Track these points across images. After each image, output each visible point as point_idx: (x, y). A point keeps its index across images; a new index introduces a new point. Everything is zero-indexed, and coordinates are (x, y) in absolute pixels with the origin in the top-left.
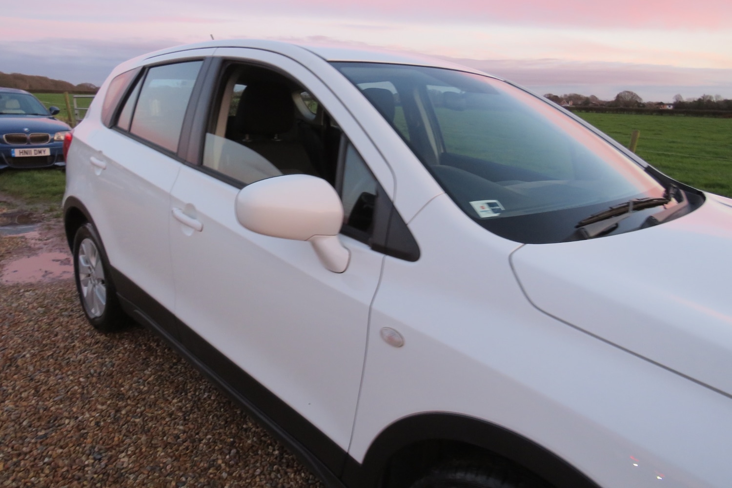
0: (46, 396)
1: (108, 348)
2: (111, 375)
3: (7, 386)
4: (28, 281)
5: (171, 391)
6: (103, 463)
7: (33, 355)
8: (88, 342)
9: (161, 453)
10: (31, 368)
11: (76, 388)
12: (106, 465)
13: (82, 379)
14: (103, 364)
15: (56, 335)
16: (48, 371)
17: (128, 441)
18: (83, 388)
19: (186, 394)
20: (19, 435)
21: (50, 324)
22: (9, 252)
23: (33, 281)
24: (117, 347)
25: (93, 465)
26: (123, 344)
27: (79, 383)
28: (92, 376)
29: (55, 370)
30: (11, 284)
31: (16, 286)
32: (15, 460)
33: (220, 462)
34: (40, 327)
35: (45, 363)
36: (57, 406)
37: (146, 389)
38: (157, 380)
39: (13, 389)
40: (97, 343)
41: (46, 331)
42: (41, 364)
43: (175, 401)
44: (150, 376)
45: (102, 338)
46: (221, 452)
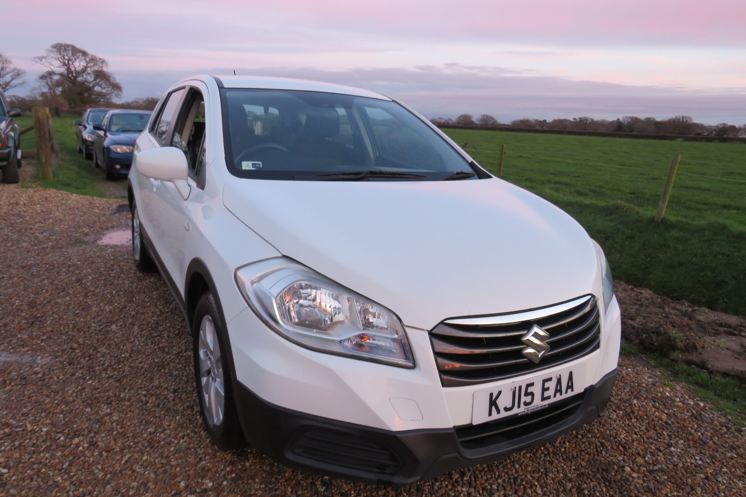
0: (90, 297)
1: (140, 280)
2: (132, 292)
3: (71, 291)
4: (115, 243)
5: (162, 303)
6: (101, 327)
7: (93, 278)
8: (130, 276)
9: (136, 328)
10: (89, 284)
11: (108, 295)
12: (102, 328)
13: (114, 292)
14: (131, 287)
15: (113, 270)
16: (98, 286)
17: (121, 320)
18: (112, 296)
19: (170, 305)
20: (65, 311)
21: (113, 265)
22: (113, 227)
23: (119, 244)
24: (146, 279)
25: (95, 327)
26: (150, 279)
27: (112, 293)
28: (121, 291)
29: (102, 286)
30: (104, 244)
31: (106, 246)
32: (57, 320)
33: (165, 335)
34: (106, 265)
35: (98, 283)
36: (93, 302)
37: (148, 300)
38: (157, 297)
39: (74, 292)
40: (135, 277)
41: (109, 268)
42: (95, 283)
43: (161, 307)
44: (155, 295)
45: (141, 274)
46: (169, 332)
